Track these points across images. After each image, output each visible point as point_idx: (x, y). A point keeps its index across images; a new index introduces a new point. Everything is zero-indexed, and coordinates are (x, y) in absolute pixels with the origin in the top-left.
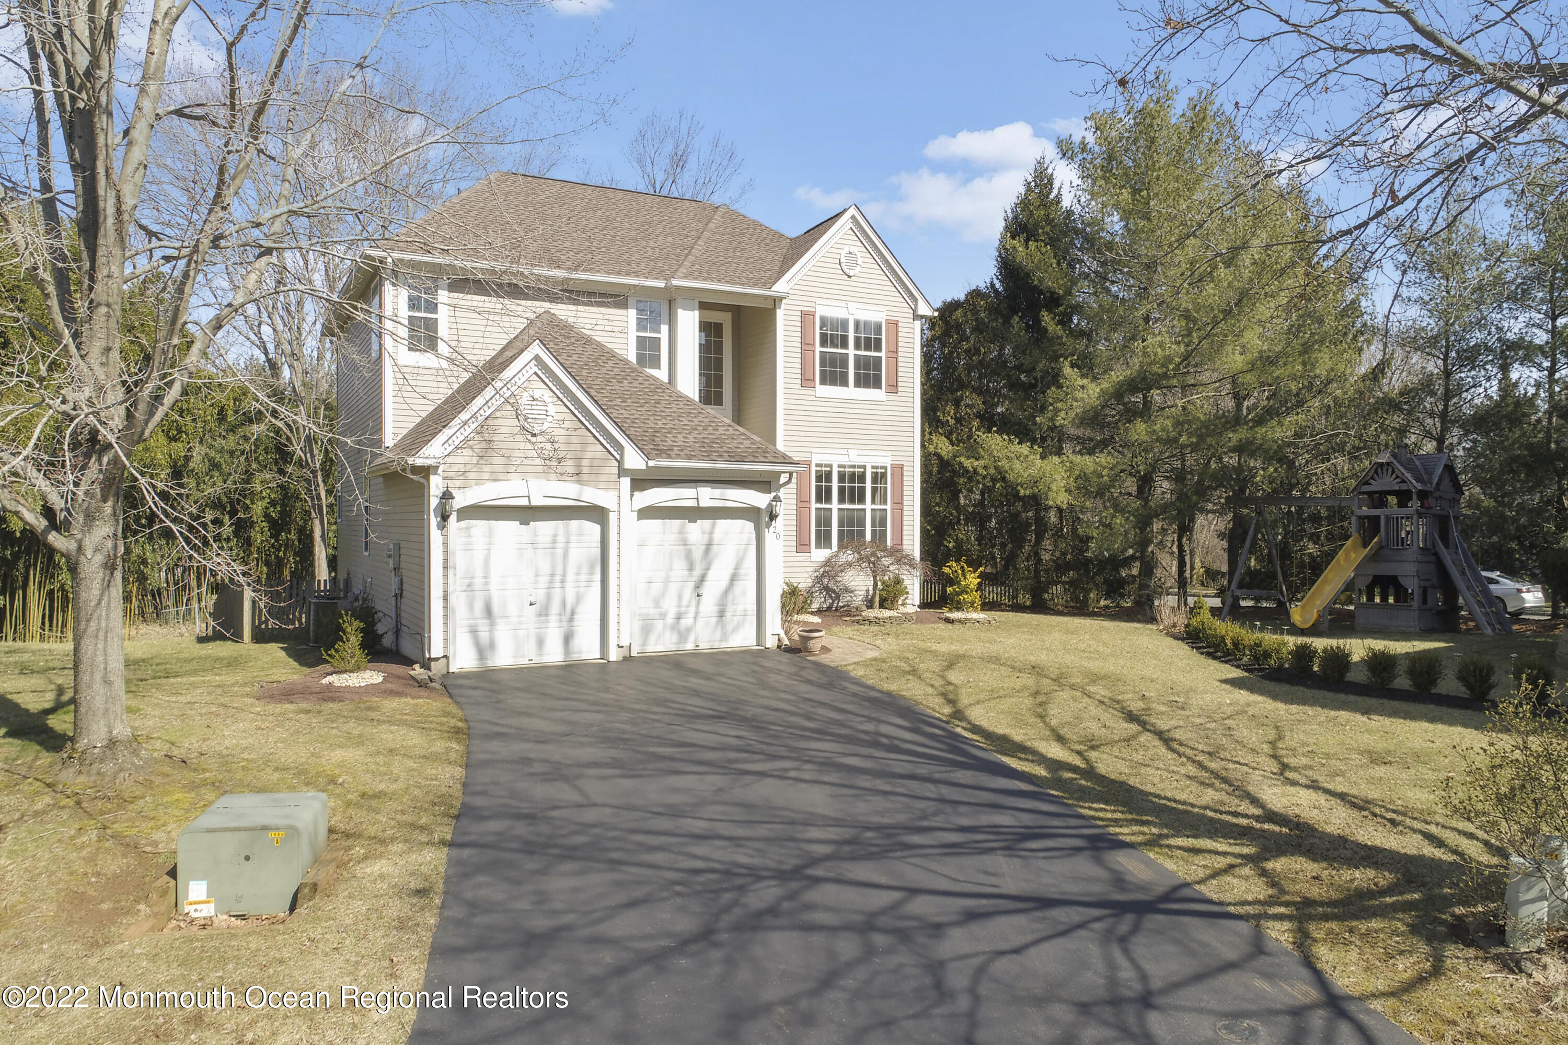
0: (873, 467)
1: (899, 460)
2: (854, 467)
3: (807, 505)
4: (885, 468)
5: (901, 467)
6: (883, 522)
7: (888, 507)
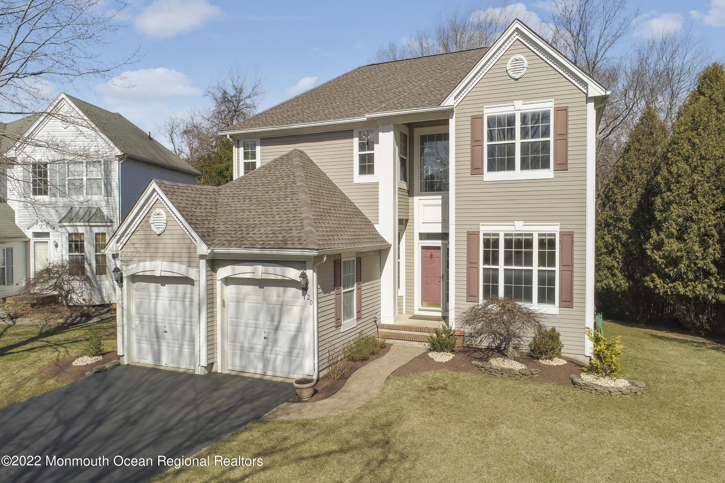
0: (540, 235)
1: (568, 228)
2: (521, 235)
3: (475, 265)
4: (554, 235)
5: (571, 234)
6: (552, 282)
7: (557, 268)
